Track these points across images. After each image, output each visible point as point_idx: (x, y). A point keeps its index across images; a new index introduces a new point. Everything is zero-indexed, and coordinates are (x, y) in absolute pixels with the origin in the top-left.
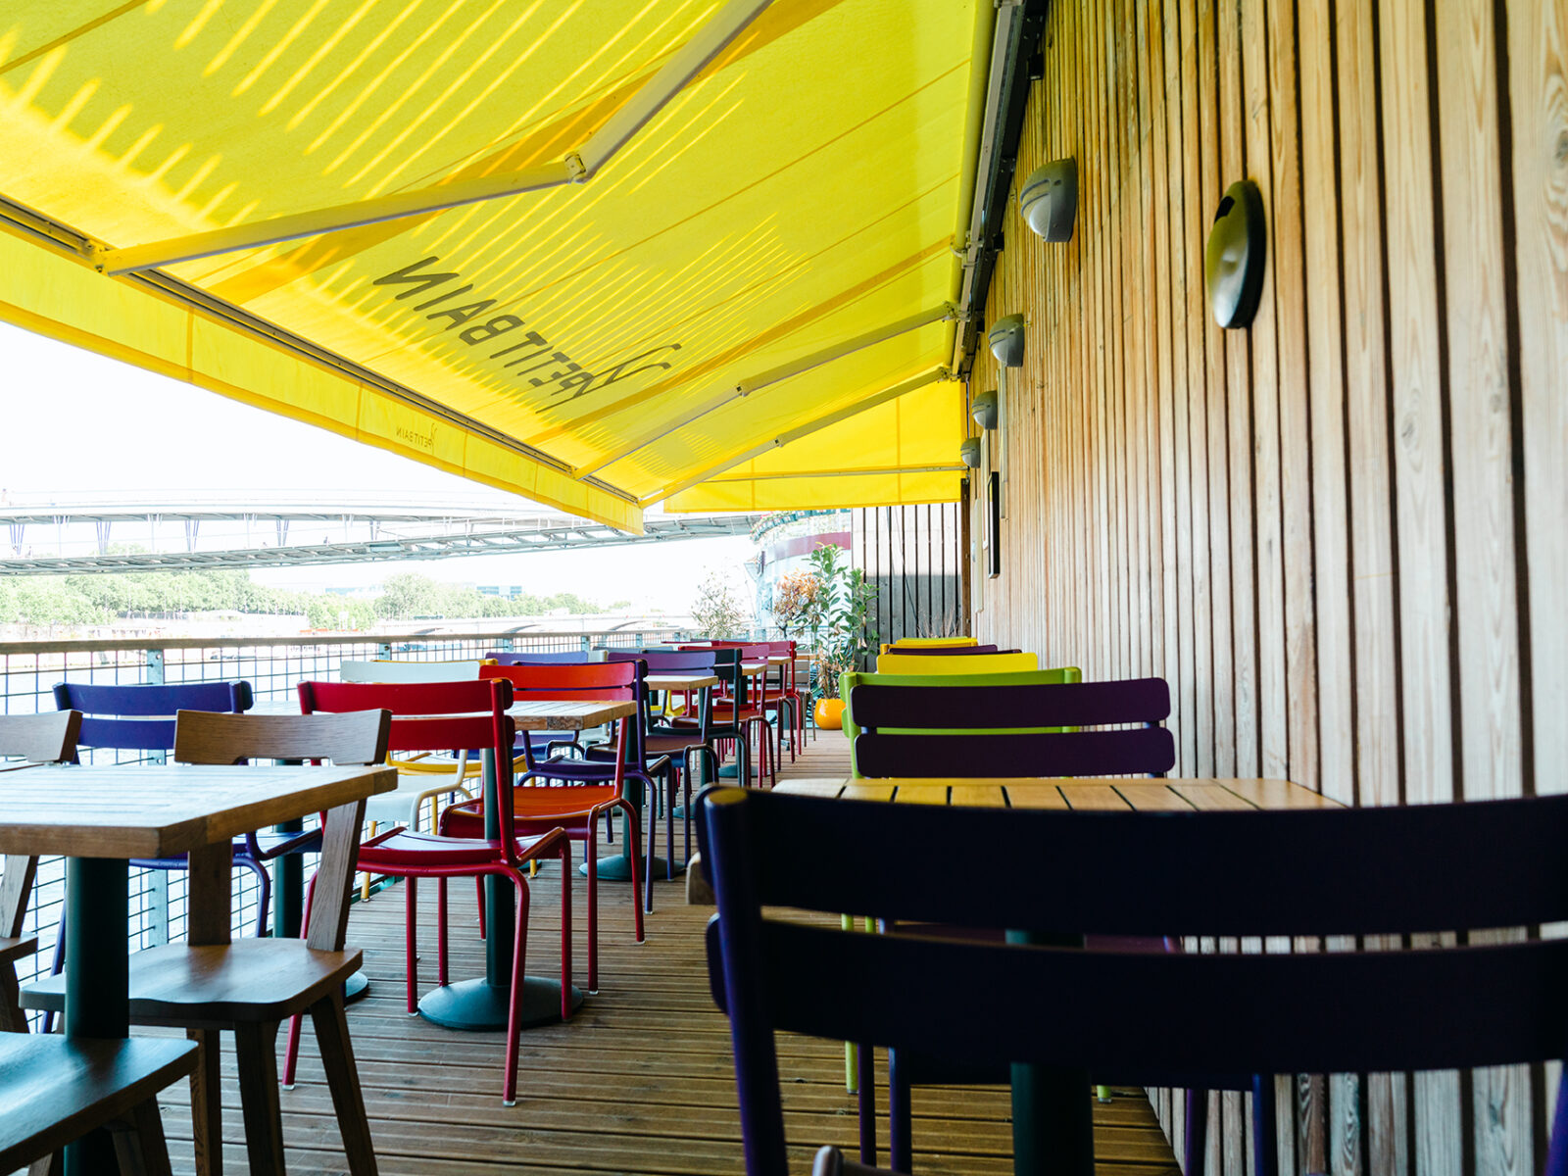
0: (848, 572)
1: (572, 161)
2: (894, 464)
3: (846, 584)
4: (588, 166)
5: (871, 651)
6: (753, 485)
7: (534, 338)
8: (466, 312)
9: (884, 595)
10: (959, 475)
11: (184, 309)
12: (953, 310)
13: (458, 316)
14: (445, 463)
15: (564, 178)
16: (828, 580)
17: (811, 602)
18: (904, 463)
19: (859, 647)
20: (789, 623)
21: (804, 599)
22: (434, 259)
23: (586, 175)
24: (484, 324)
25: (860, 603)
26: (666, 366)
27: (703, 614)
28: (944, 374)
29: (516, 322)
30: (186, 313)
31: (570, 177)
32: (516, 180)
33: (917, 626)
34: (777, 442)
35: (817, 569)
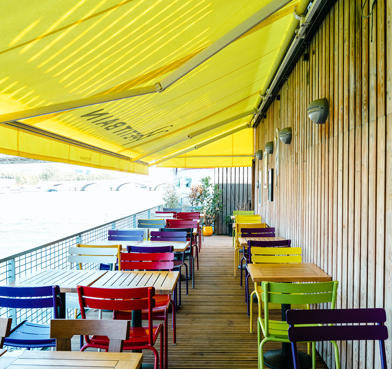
0: (213, 185)
1: (158, 85)
2: (231, 154)
3: (213, 189)
4: (163, 88)
5: (220, 211)
6: (185, 158)
7: (129, 127)
8: (108, 122)
9: (225, 193)
10: (251, 158)
11: (16, 130)
12: (256, 111)
13: (106, 123)
14: (95, 165)
15: (155, 91)
16: (207, 188)
17: (201, 194)
18: (234, 154)
19: (217, 210)
20: (194, 201)
21: (198, 194)
22: (102, 109)
23: (162, 90)
24: (114, 125)
25: (217, 195)
26: (167, 131)
27: (166, 198)
28: (248, 126)
29: (124, 124)
30: (17, 131)
31: (156, 91)
32: (138, 92)
33: (235, 203)
34: (195, 147)
35: (203, 184)
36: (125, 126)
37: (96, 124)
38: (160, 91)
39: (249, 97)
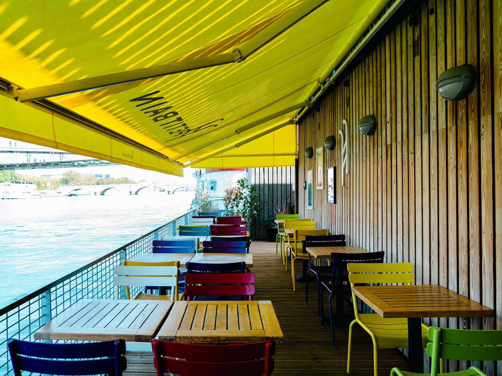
0: (249, 187)
1: (237, 52)
2: (272, 153)
3: (249, 191)
4: (244, 56)
5: (258, 215)
6: (222, 159)
7: (180, 119)
8: (159, 111)
9: (262, 195)
10: (294, 158)
12: (308, 103)
13: (156, 112)
14: (136, 164)
15: (233, 60)
16: (242, 190)
17: (236, 198)
18: (276, 152)
19: (254, 213)
20: (229, 204)
21: (233, 197)
22: (158, 92)
23: (242, 59)
24: (164, 115)
25: (254, 198)
26: (216, 125)
27: (199, 201)
28: (291, 122)
29: (175, 113)
30: (51, 115)
31: (235, 60)
32: (212, 60)
33: (273, 206)
34: (236, 146)
35: (239, 186)
36: (175, 118)
37: (145, 113)
38: (240, 60)
39: (306, 86)
